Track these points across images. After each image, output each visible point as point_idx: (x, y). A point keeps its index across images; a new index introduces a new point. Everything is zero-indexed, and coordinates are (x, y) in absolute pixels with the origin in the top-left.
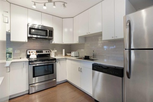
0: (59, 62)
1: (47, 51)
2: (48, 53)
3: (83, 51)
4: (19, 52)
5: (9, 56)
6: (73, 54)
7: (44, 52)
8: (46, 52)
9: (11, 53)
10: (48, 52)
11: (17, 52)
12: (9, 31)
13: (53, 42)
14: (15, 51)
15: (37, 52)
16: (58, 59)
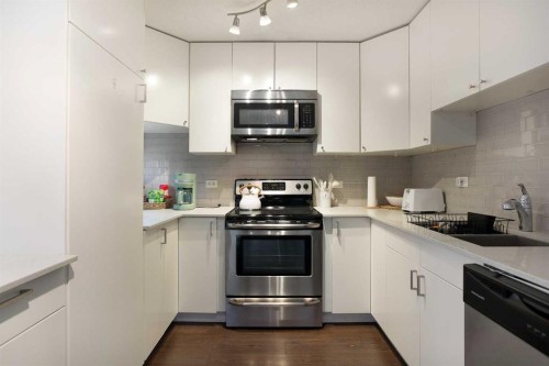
0: (335, 231)
1: (302, 183)
2: (302, 191)
3: (466, 185)
4: (216, 186)
5: (184, 196)
6: (410, 199)
7: (291, 189)
8: (298, 187)
9: (191, 189)
10: (306, 187)
11: (210, 184)
12: (187, 125)
13: (319, 150)
14: (207, 182)
15: (266, 187)
16: (332, 218)
